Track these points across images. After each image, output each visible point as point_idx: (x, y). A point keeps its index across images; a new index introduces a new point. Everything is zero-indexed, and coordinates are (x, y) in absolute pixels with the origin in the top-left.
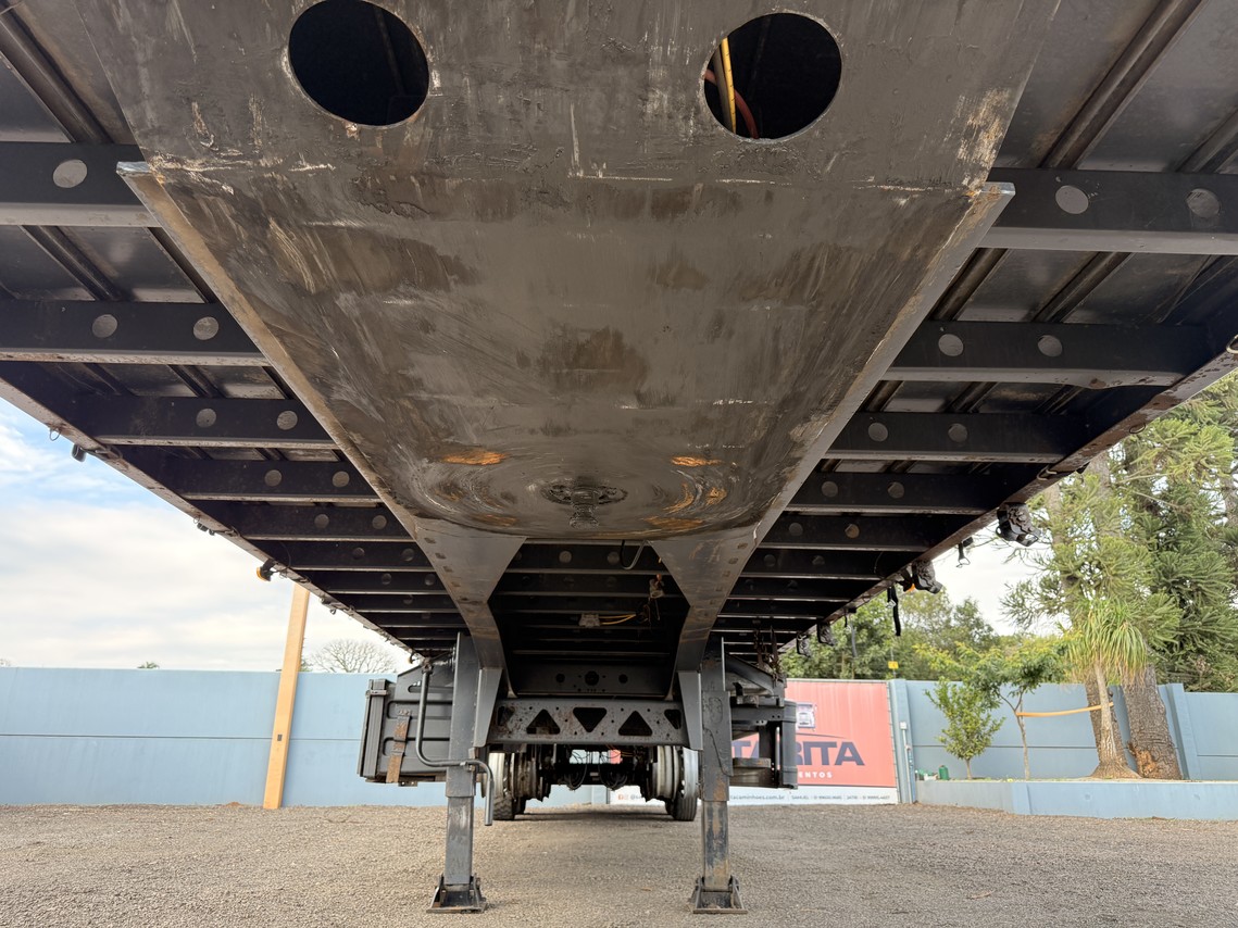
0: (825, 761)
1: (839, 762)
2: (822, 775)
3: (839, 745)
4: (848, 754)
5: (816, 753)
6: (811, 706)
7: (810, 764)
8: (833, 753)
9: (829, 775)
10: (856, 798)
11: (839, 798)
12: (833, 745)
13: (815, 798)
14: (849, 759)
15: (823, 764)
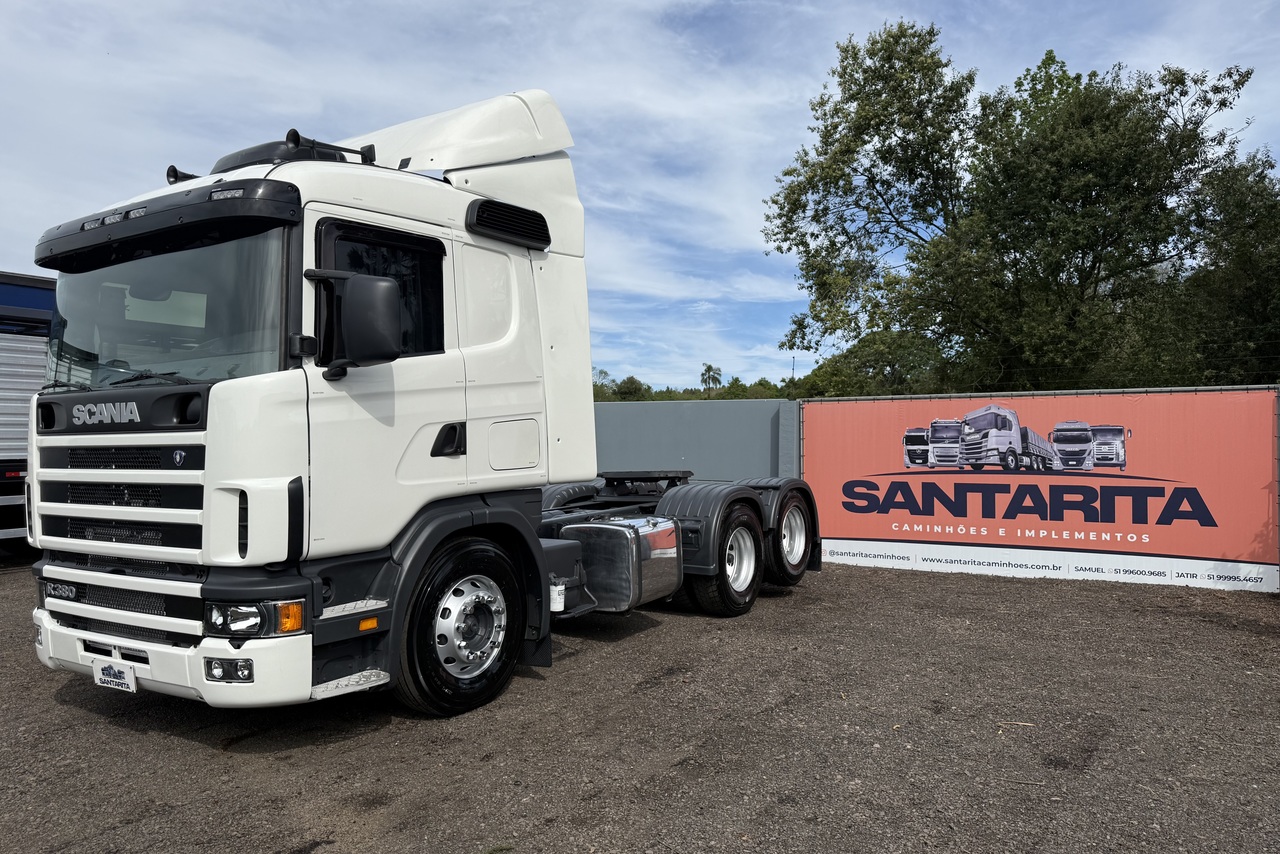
0: (1140, 516)
1: (1165, 519)
2: (1132, 538)
6: (1120, 432)
7: (1113, 520)
9: (1146, 539)
10: (1194, 576)
11: (1159, 574)
13: (1117, 571)
14: (1185, 515)
15: (1133, 523)
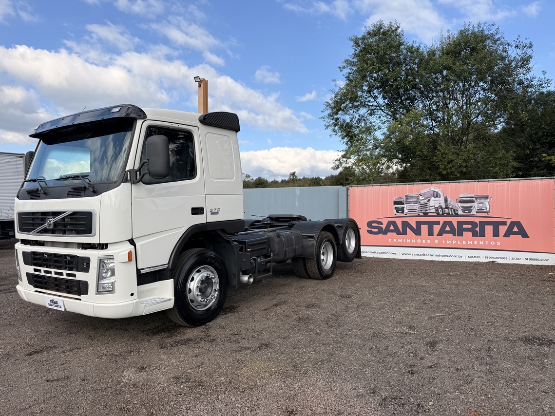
2: (492, 243)
3: (508, 224)
4: (515, 229)
5: (489, 229)
6: (487, 198)
7: (484, 236)
8: (503, 229)
9: (498, 243)
10: (519, 259)
11: (504, 258)
12: (504, 223)
13: (486, 257)
15: (493, 236)
